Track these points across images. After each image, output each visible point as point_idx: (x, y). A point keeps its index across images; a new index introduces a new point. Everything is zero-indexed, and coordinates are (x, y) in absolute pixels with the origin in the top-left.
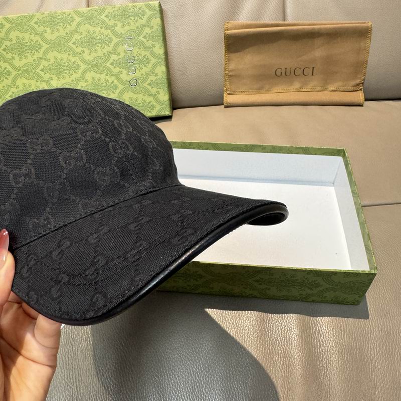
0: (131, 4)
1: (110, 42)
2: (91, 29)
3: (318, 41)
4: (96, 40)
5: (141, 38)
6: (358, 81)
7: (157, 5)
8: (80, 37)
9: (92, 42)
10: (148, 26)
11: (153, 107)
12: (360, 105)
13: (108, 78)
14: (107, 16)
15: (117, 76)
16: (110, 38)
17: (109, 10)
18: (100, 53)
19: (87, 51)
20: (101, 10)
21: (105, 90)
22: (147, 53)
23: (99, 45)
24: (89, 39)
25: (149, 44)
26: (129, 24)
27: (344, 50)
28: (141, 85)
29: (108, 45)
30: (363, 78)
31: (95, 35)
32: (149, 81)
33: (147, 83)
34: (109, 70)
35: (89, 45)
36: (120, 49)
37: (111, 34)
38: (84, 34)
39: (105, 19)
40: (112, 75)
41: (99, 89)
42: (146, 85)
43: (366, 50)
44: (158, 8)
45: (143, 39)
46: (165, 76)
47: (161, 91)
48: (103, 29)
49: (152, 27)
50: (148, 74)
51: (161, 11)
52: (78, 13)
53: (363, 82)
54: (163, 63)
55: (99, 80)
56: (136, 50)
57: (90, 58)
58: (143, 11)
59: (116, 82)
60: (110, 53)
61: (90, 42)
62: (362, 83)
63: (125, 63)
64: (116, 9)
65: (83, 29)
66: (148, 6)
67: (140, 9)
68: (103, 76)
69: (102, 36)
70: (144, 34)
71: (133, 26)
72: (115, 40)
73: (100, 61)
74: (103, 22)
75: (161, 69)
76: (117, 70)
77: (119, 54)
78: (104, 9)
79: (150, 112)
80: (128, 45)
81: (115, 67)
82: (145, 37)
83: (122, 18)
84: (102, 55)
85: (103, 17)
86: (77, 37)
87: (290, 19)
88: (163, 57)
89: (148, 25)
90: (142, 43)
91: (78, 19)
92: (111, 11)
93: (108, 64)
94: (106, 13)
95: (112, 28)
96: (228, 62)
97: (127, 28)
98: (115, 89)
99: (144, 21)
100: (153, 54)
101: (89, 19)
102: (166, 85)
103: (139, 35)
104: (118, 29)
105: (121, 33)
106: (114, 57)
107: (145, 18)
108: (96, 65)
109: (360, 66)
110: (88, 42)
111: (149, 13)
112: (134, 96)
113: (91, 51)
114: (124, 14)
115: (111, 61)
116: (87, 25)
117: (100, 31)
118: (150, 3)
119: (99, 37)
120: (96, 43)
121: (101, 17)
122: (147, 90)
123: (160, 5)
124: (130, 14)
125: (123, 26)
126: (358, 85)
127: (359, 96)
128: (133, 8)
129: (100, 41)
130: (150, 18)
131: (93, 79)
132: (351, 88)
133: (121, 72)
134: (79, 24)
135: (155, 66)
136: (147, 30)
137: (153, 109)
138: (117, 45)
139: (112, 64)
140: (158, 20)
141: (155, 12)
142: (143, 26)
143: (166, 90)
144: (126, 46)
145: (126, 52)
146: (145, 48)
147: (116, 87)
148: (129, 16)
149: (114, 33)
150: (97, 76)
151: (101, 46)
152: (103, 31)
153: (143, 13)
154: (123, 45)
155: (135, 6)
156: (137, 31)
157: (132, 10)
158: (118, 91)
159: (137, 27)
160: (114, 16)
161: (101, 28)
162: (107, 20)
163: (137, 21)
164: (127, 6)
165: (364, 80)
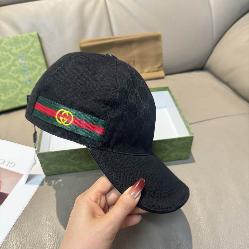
0: (19, 36)
1: (10, 59)
3: (134, 46)
5: (29, 54)
6: (159, 65)
7: (36, 35)
12: (162, 78)
13: (12, 81)
14: (5, 44)
15: (17, 79)
16: (9, 57)
17: (6, 40)
18: (4, 67)
21: (11, 89)
22: (34, 63)
23: (2, 62)
25: (35, 57)
26: (20, 47)
27: (148, 48)
28: (33, 83)
29: (8, 61)
34: (11, 76)
36: (17, 63)
37: (9, 55)
40: (14, 79)
41: (7, 88)
43: (160, 47)
44: (37, 36)
49: (35, 48)
51: (39, 38)
55: (6, 83)
56: (27, 62)
58: (28, 39)
59: (17, 83)
60: (10, 66)
62: (162, 66)
63: (21, 71)
64: (10, 39)
66: (31, 36)
67: (26, 38)
68: (8, 81)
69: (4, 56)
70: (31, 52)
71: (23, 48)
72: (13, 58)
73: (5, 72)
74: (4, 48)
76: (16, 76)
77: (16, 66)
78: (2, 41)
80: (22, 60)
81: (15, 74)
82: (31, 54)
83: (15, 44)
84: (6, 68)
87: (116, 34)
89: (32, 46)
90: (30, 57)
92: (8, 41)
93: (10, 73)
94: (5, 42)
95: (10, 51)
97: (19, 49)
99: (30, 44)
100: (38, 63)
103: (27, 53)
104: (14, 50)
105: (16, 53)
106: (13, 68)
107: (30, 42)
108: (3, 75)
109: (159, 57)
111: (32, 39)
114: (16, 42)
115: (12, 70)
117: (2, 54)
118: (32, 34)
119: (2, 57)
121: (2, 45)
123: (38, 34)
124: (20, 41)
125: (17, 48)
126: (159, 67)
127: (162, 73)
129: (3, 60)
130: (33, 43)
131: (2, 83)
132: (157, 70)
133: (19, 77)
136: (32, 50)
138: (14, 60)
139: (13, 72)
140: (38, 43)
141: (36, 39)
142: (29, 48)
144: (20, 60)
145: (21, 64)
146: (33, 60)
147: (17, 86)
148: (20, 43)
149: (11, 53)
150: (4, 81)
151: (5, 63)
152: (4, 53)
153: (28, 40)
154: (18, 60)
155: (23, 36)
156: (26, 51)
157: (21, 39)
158: (19, 89)
159: (26, 49)
160: (10, 43)
161: (3, 51)
162: (5, 46)
163: (25, 45)
164: (17, 37)
165: (162, 64)
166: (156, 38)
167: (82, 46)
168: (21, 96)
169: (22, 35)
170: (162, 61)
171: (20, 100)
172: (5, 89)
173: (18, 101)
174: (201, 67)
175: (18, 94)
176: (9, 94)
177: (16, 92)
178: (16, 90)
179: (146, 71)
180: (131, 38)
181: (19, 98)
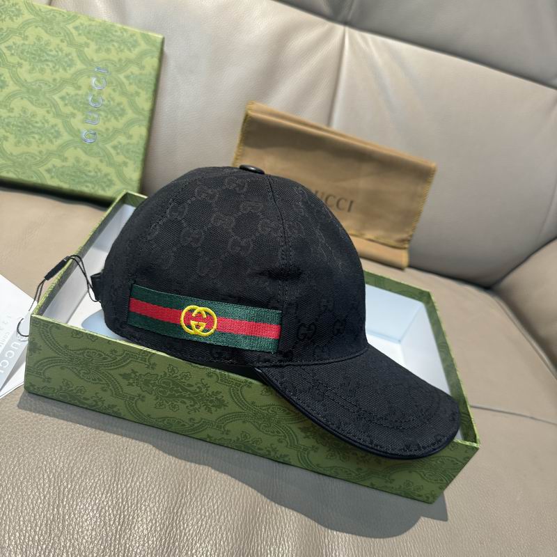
0: (119, 26)
1: (70, 66)
2: (45, 37)
3: (367, 168)
4: (48, 55)
5: (122, 76)
6: (404, 236)
7: (159, 41)
8: (22, 42)
9: (39, 56)
10: (138, 64)
11: (111, 183)
12: (400, 268)
13: (50, 117)
14: (76, 28)
15: (66, 119)
16: (72, 60)
17: (82, 20)
18: (48, 76)
19: (26, 66)
20: (69, 16)
21: (38, 133)
22: (124, 100)
23: (50, 63)
24: (36, 51)
25: (132, 89)
26: (108, 50)
27: (395, 188)
28: (100, 145)
29: (65, 69)
30: (411, 233)
31: (49, 48)
32: (115, 142)
33: (111, 144)
34: (55, 105)
35: (33, 58)
36: (83, 81)
37: (74, 55)
38: (32, 39)
39: (73, 31)
40: (58, 115)
41: (29, 128)
42: (109, 147)
43: (422, 197)
44: (159, 45)
45: (124, 80)
46: (142, 143)
47: (131, 163)
48: (65, 44)
49: (142, 67)
50: (116, 131)
51: (162, 56)
52: (31, 7)
53: (409, 238)
54: (145, 123)
55: (34, 115)
56: (108, 90)
57: (29, 78)
58: (136, 41)
59: (60, 127)
60: (64, 82)
61: (38, 55)
62: (409, 241)
63: (84, 103)
65: (32, 32)
66: (147, 39)
67: (131, 36)
68: (41, 112)
69: (60, 53)
70: (128, 72)
71: (114, 56)
72: (79, 66)
73: (45, 88)
74: (68, 34)
75: (140, 131)
76: (69, 110)
77: (79, 88)
78: (75, 17)
79: (104, 190)
80: (98, 80)
81: (66, 105)
82: (127, 77)
83: (100, 38)
84: (51, 80)
85: (70, 27)
86: (17, 40)
87: (336, 125)
88: (147, 114)
89: (138, 61)
90: (121, 84)
91: (27, 16)
92: (86, 23)
93: (56, 97)
94: (77, 23)
95: (80, 48)
96: (240, 155)
97: (103, 55)
98: (56, 137)
99: (133, 55)
100: (133, 105)
101: (47, 22)
102: (141, 157)
103: (119, 71)
104: (90, 52)
105: (92, 60)
106: (70, 90)
107: (136, 51)
108: (36, 92)
109: (410, 217)
110: (33, 54)
111: (143, 46)
112: (84, 157)
113: (33, 69)
114: (103, 35)
115: (63, 93)
116: (39, 29)
117: (58, 45)
118: (150, 34)
119: (54, 53)
120: (47, 60)
121: (68, 26)
122: (109, 155)
123: (163, 43)
124: (113, 38)
125: (98, 51)
126: (403, 241)
127: (402, 257)
128: (122, 32)
129: (54, 59)
130: (143, 55)
131: (24, 111)
132: (393, 243)
133: (73, 115)
134: (27, 24)
135: (131, 123)
136: (134, 69)
137: (109, 186)
138: (80, 73)
139: (63, 98)
140: (155, 61)
141: (154, 49)
142: (129, 62)
143: (139, 164)
144: (93, 80)
145: (91, 88)
146: (124, 93)
147: (58, 135)
148: (112, 41)
149: (81, 55)
150: (32, 108)
151: (54, 67)
152: (64, 46)
153: (135, 44)
154: (89, 77)
155: (126, 30)
156: (118, 66)
157: (119, 33)
158: (59, 142)
159: (120, 60)
160: (89, 33)
161: (62, 41)
162: (75, 33)
163: (122, 51)
164: (112, 26)
165: (411, 236)
166: (423, 174)
167: (252, 114)
168: (56, 162)
169: (125, 27)
170: (414, 229)
171: (49, 171)
172: (25, 128)
173: (42, 169)
174: (489, 285)
175: (50, 154)
176: (28, 143)
177: (48, 146)
178: (51, 141)
179: (370, 235)
180: (368, 147)
181: (49, 165)
